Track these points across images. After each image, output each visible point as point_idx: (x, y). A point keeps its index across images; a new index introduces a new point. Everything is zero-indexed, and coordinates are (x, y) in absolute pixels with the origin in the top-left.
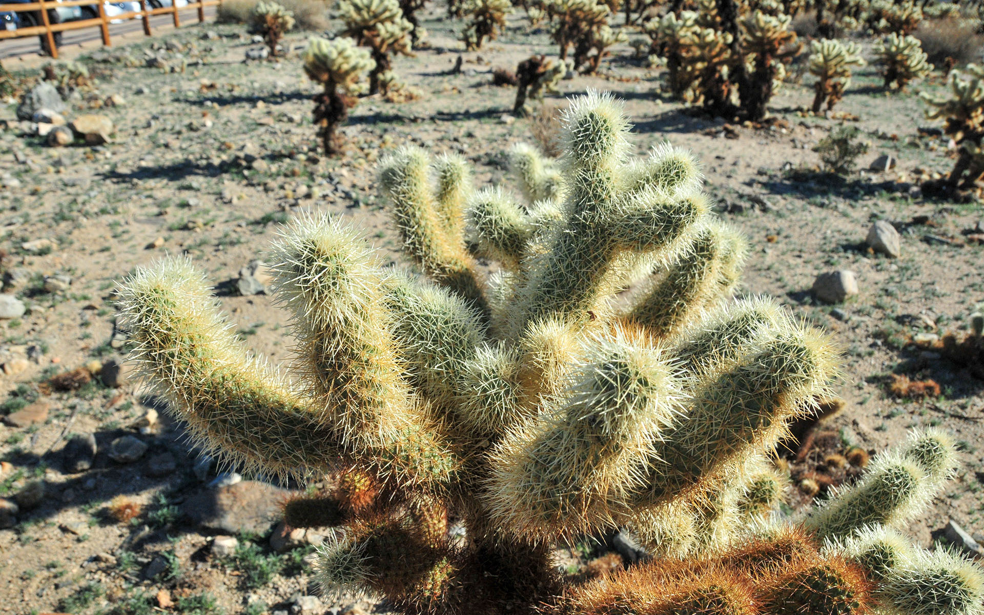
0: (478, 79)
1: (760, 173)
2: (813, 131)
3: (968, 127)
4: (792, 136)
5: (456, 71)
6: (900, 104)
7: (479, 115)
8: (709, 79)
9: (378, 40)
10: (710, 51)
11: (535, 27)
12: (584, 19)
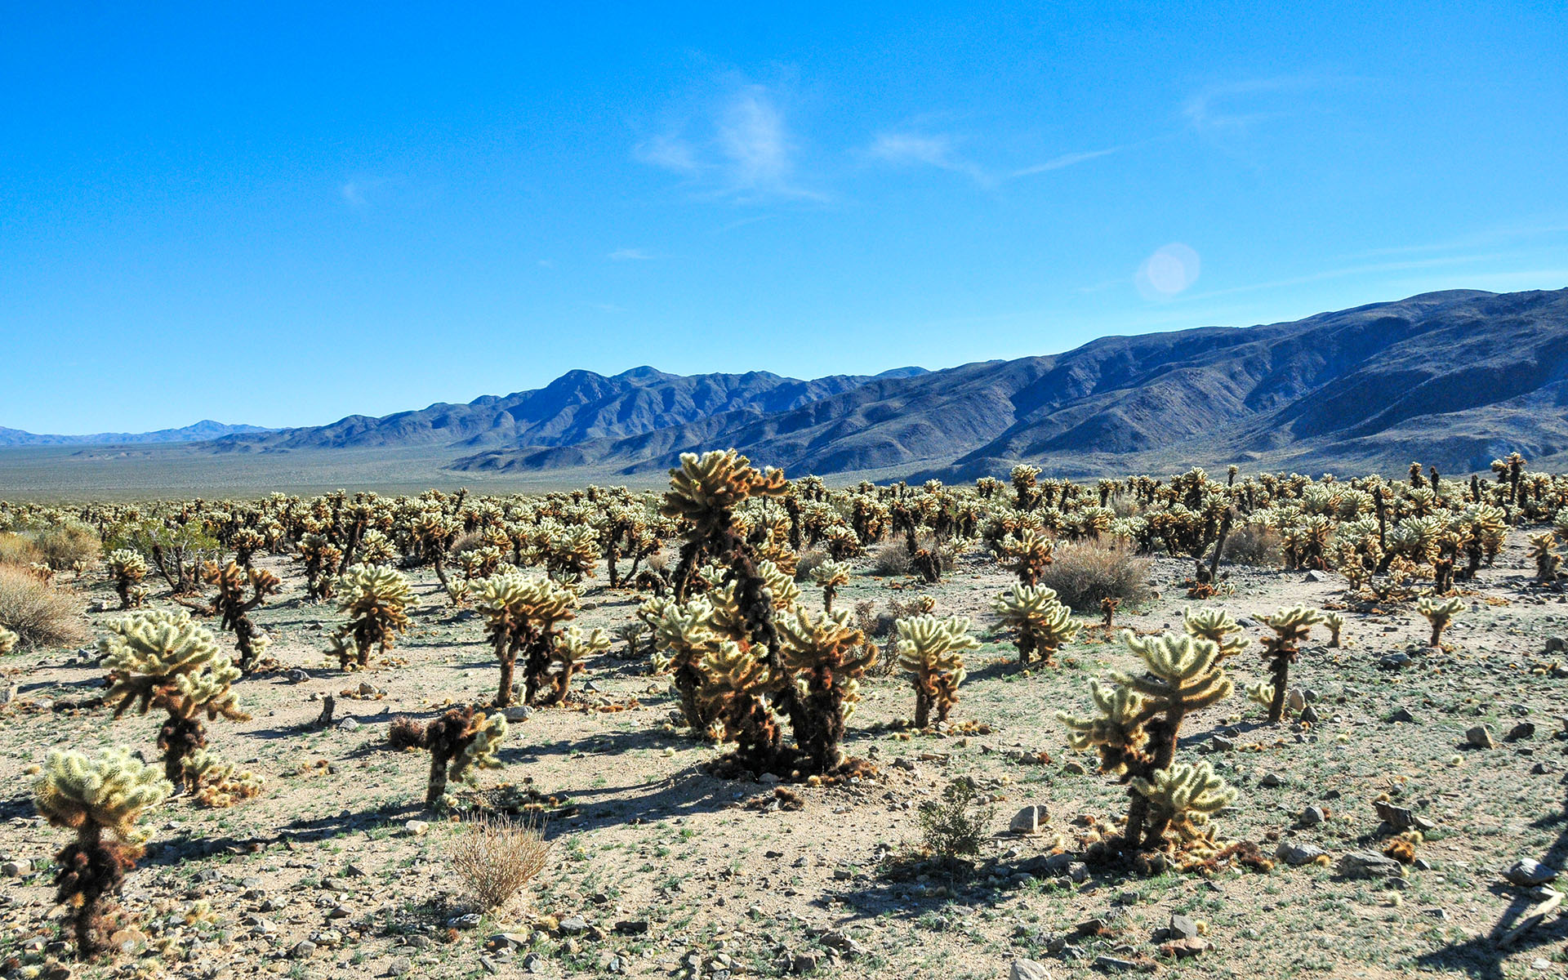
0: (363, 736)
1: (840, 877)
2: (920, 770)
3: (1131, 755)
4: (887, 788)
5: (325, 722)
6: (1048, 689)
7: (367, 821)
8: (741, 716)
9: (180, 701)
10: (736, 675)
11: (461, 606)
12: (536, 614)
